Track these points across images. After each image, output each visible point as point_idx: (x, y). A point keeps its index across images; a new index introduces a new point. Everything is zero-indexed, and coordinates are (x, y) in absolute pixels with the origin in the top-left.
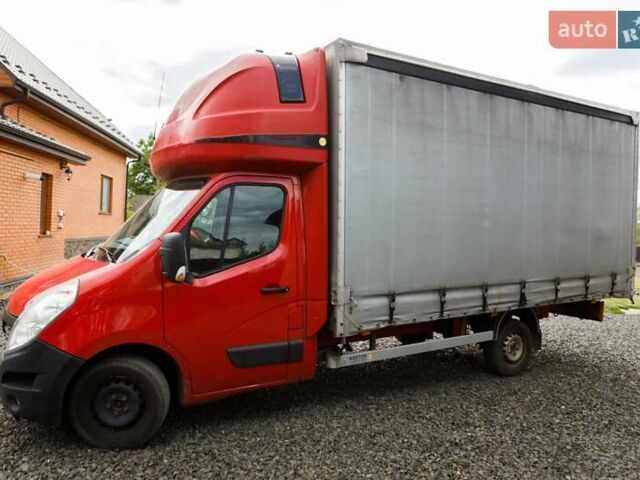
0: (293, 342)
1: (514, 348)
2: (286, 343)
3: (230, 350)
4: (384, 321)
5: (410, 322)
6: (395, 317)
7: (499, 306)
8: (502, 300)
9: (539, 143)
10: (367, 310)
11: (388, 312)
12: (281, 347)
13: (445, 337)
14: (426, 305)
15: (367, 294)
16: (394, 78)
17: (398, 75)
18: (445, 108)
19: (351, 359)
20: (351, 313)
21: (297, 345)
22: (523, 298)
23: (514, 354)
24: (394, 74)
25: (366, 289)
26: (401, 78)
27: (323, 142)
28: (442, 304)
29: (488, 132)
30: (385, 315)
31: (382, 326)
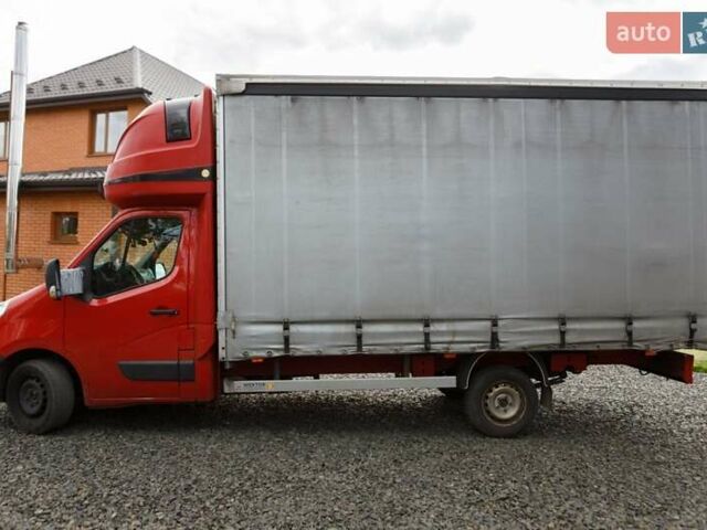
0: (182, 362)
1: (503, 403)
2: (175, 362)
3: (122, 363)
4: (277, 350)
5: (314, 353)
6: (291, 346)
7: (452, 346)
8: (457, 339)
9: (517, 145)
10: (253, 337)
11: (283, 340)
12: (170, 366)
13: (397, 376)
14: (336, 336)
15: (254, 320)
16: (285, 101)
17: (289, 97)
18: (355, 121)
19: (245, 385)
20: (234, 338)
21: (187, 366)
22: (495, 338)
23: (505, 411)
24: (284, 97)
25: (253, 314)
26: (293, 101)
27: (206, 173)
28: (359, 337)
29: (424, 141)
30: (280, 344)
31: (276, 354)
